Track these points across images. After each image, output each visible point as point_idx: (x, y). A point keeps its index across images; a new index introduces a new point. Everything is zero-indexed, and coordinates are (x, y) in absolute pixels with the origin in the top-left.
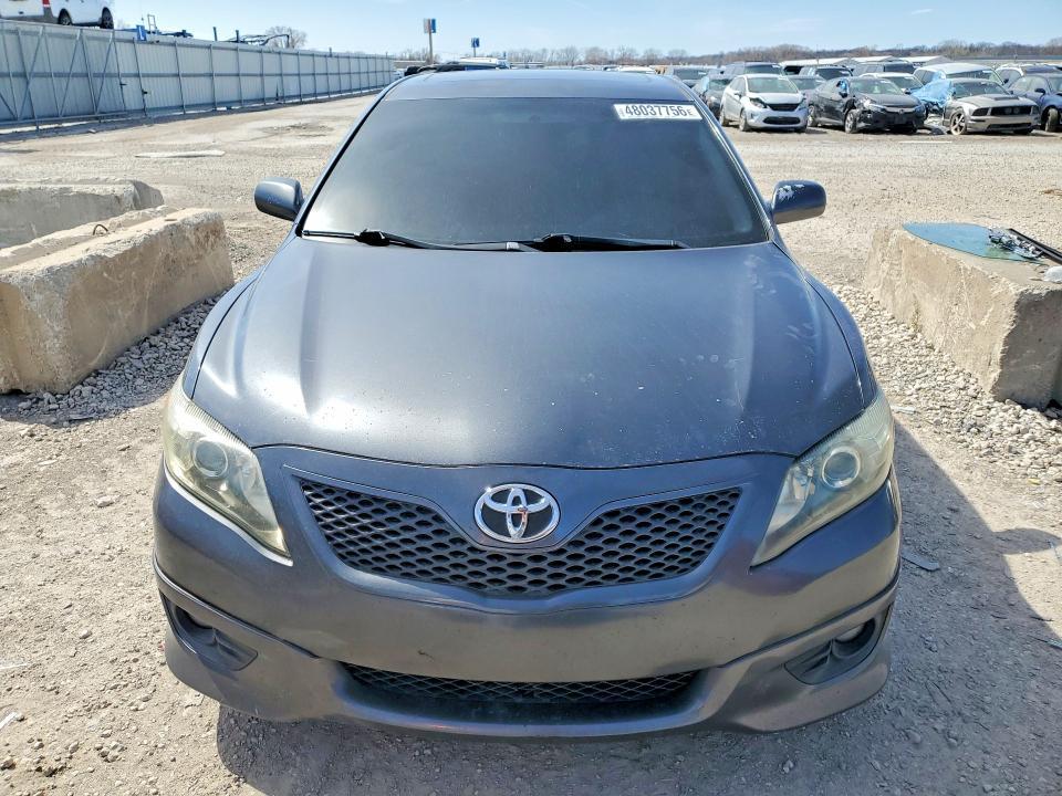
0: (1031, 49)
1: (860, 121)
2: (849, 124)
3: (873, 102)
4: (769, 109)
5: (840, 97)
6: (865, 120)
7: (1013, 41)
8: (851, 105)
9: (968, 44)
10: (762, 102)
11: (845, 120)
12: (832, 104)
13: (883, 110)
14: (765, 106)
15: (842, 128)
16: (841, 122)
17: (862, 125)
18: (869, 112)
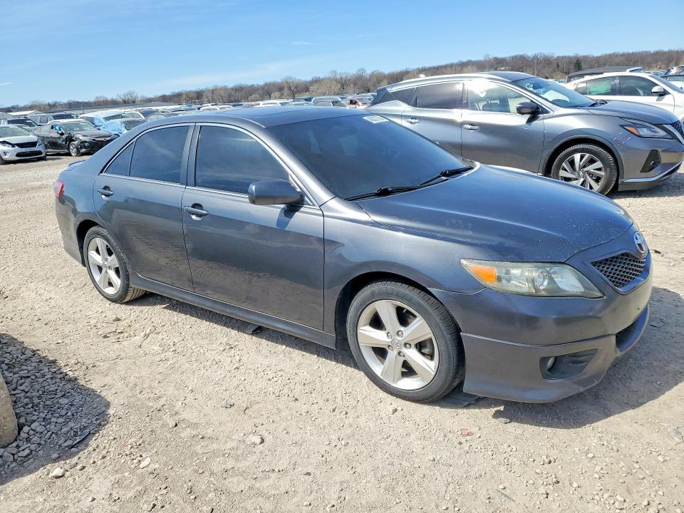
0: (86, 103)
1: (81, 148)
2: (73, 152)
3: (84, 136)
4: (17, 147)
5: (59, 135)
6: (85, 147)
7: (74, 100)
8: (70, 139)
9: (47, 103)
10: (10, 144)
11: (69, 149)
12: (54, 140)
13: (94, 140)
14: (13, 145)
15: (69, 154)
16: (66, 151)
17: (83, 150)
18: (86, 142)
